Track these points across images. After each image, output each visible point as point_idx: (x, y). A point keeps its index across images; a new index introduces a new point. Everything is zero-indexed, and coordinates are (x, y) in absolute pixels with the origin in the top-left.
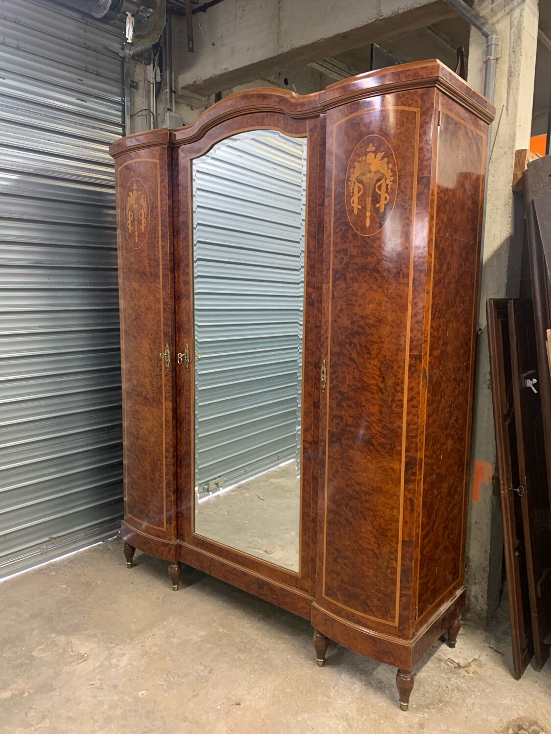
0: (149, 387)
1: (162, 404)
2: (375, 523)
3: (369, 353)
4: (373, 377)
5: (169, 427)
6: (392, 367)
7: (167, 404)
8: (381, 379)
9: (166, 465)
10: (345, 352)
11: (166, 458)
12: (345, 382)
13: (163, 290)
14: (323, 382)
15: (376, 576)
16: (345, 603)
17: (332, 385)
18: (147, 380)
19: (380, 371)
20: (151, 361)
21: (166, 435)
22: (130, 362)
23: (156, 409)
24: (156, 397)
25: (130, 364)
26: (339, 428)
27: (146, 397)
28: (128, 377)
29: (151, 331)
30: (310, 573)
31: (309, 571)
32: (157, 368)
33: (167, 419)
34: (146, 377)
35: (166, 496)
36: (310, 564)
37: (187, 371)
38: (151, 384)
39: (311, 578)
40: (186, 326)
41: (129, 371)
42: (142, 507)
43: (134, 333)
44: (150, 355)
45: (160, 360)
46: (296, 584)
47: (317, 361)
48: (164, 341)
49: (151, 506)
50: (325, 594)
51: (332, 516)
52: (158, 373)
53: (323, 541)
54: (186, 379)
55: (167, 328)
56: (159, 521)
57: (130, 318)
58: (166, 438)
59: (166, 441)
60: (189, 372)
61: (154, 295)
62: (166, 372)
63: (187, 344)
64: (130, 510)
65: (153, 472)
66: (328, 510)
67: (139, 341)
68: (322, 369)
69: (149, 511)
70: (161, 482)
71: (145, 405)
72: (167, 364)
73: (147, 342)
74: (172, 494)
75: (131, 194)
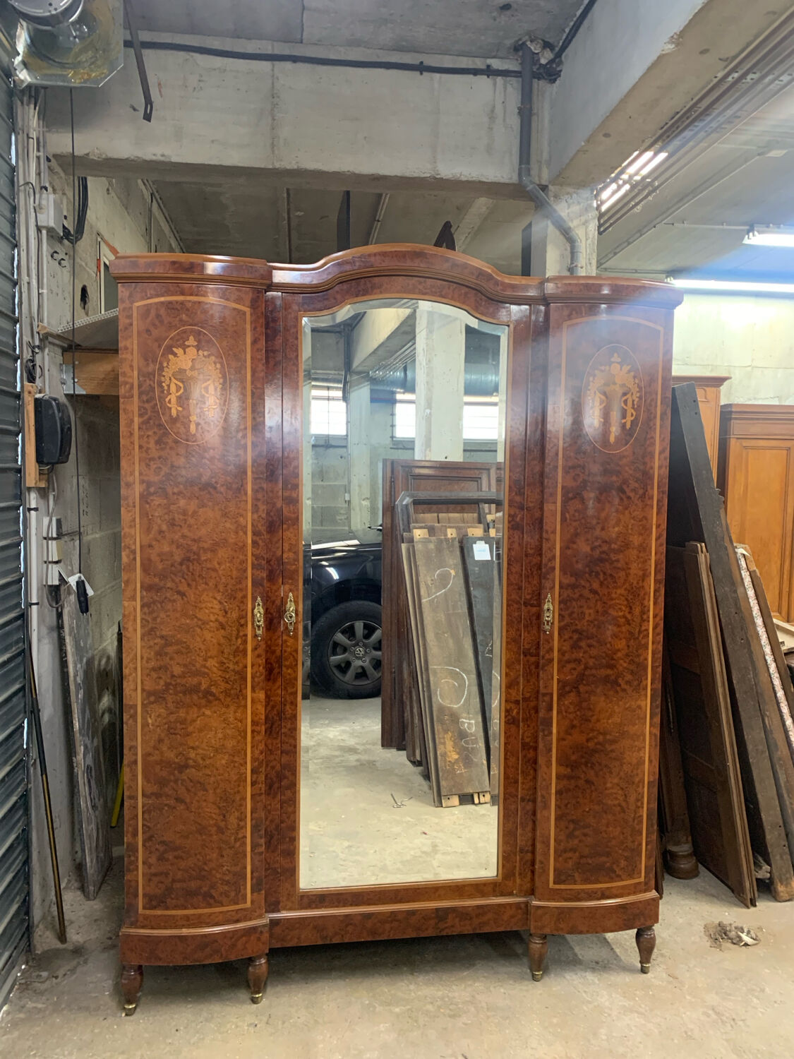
0: (216, 673)
1: (245, 698)
2: (622, 774)
3: (615, 582)
4: (620, 609)
5: (259, 733)
6: (639, 595)
7: (255, 695)
8: (628, 610)
9: (252, 796)
10: (583, 583)
11: (253, 784)
12: (584, 618)
13: (252, 513)
14: (548, 622)
15: (623, 834)
16: (587, 881)
17: (562, 624)
18: (212, 663)
19: (627, 599)
20: (223, 628)
21: (252, 747)
22: (162, 637)
23: (232, 708)
24: (232, 688)
25: (163, 642)
26: (575, 673)
27: (208, 693)
28: (152, 664)
29: (223, 580)
30: (518, 869)
31: (515, 866)
32: (237, 639)
33: (256, 719)
34: (210, 657)
35: (252, 848)
36: (518, 857)
37: (289, 636)
38: (223, 669)
39: (520, 874)
40: (288, 567)
41: (159, 654)
42: (193, 885)
43: (177, 587)
44: (221, 619)
45: (244, 625)
46: (494, 891)
47: (528, 597)
48: (252, 594)
49: (218, 876)
50: (555, 883)
51: (565, 782)
52: (238, 648)
53: (549, 819)
54: (289, 650)
55: (259, 572)
56: (237, 895)
57: (167, 560)
58: (252, 752)
59: (252, 757)
60: (295, 637)
61: (234, 520)
62: (255, 643)
63: (291, 594)
64: (154, 903)
65: (224, 817)
66: (557, 778)
67: (192, 599)
68: (546, 607)
69: (213, 886)
70: (242, 828)
71: (206, 706)
72: (259, 630)
73: (215, 599)
74: (262, 841)
75: (179, 351)
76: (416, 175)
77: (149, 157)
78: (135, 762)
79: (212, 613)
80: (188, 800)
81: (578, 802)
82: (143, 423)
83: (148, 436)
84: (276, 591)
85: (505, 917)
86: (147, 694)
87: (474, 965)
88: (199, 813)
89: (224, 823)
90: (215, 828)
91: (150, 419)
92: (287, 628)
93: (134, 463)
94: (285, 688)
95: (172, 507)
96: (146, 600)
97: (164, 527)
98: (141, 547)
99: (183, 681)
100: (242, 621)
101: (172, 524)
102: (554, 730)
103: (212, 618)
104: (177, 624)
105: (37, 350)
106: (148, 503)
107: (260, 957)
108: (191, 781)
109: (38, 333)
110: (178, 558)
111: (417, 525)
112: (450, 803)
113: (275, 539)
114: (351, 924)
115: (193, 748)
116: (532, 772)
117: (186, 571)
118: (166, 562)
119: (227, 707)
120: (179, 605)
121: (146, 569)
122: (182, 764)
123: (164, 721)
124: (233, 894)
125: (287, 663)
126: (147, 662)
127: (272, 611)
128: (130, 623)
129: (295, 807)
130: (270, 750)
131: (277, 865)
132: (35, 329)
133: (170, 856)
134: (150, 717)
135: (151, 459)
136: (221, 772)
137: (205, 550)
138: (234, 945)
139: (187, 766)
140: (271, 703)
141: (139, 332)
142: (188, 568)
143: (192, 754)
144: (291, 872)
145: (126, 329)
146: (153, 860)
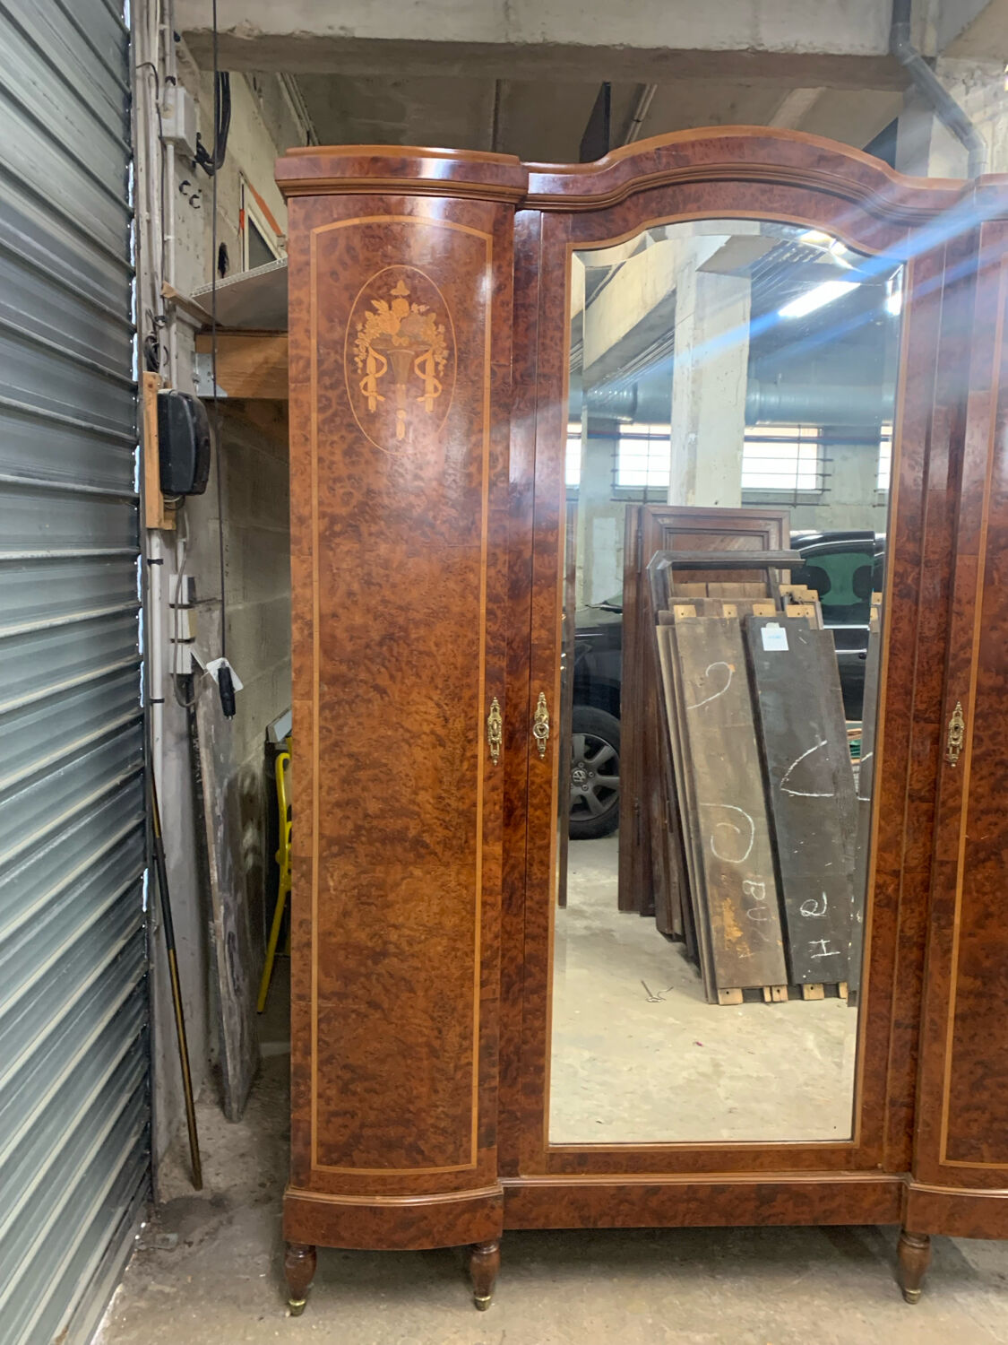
0: (430, 813)
1: (473, 853)
5: (493, 906)
7: (487, 848)
9: (482, 1001)
11: (483, 984)
13: (488, 567)
14: (955, 748)
16: (1000, 1158)
17: (978, 752)
18: (424, 797)
20: (442, 745)
21: (483, 927)
22: (351, 756)
23: (454, 868)
24: (454, 837)
25: (352, 763)
26: (996, 831)
27: (418, 843)
28: (336, 796)
29: (443, 670)
30: (886, 1129)
31: (882, 1127)
32: (462, 761)
33: (488, 885)
34: (423, 789)
35: (480, 1081)
36: (887, 1112)
37: (539, 759)
38: (441, 806)
39: (890, 1139)
40: (539, 652)
41: (346, 781)
42: (393, 1132)
43: (374, 680)
44: (440, 731)
45: (472, 741)
46: (848, 1162)
47: (922, 707)
48: (486, 693)
49: (431, 1121)
50: (948, 1157)
51: (971, 1001)
52: (464, 775)
53: (942, 1056)
54: (538, 780)
55: (495, 660)
56: (457, 1150)
57: (360, 638)
58: (483, 935)
59: (482, 944)
60: (548, 761)
61: (460, 578)
62: (488, 770)
63: (542, 695)
64: (334, 1156)
65: (440, 1032)
66: (958, 994)
67: (397, 699)
68: (952, 723)
69: (421, 1135)
70: (466, 1050)
71: (414, 863)
72: (495, 748)
73: (431, 699)
74: (495, 1071)
75: (381, 305)
76: (726, 47)
77: (321, 31)
78: (309, 945)
79: (426, 720)
80: (386, 1006)
81: (990, 1035)
82: (324, 422)
83: (333, 443)
84: (519, 690)
85: (865, 1205)
86: (328, 841)
87: (806, 1268)
88: (403, 1026)
89: (439, 1042)
90: (425, 1050)
91: (335, 415)
92: (536, 747)
93: (310, 486)
94: (532, 838)
95: (368, 556)
96: (327, 698)
97: (356, 587)
98: (321, 617)
99: (381, 824)
100: (471, 735)
101: (368, 582)
102: (957, 920)
103: (426, 728)
104: (374, 737)
105: (161, 323)
106: (332, 549)
107: (487, 1244)
108: (391, 976)
109: (162, 297)
110: (376, 636)
111: (678, 599)
112: (729, 999)
113: (520, 609)
114: (627, 1201)
115: (394, 926)
116: (914, 982)
117: (387, 655)
118: (359, 641)
119: (447, 865)
120: (376, 707)
121: (327, 652)
122: (378, 950)
123: (353, 884)
124: (451, 1148)
125: (536, 801)
126: (328, 794)
127: (514, 720)
128: (304, 733)
129: (544, 1019)
130: (508, 933)
131: (515, 1108)
132: (159, 292)
133: (359, 1088)
134: (332, 876)
135: (336, 480)
136: (437, 965)
137: (417, 624)
138: (450, 1227)
139: (385, 954)
140: (511, 861)
141: (319, 276)
142: (391, 650)
143: (394, 936)
144: (537, 1117)
145: (299, 270)
146: (332, 1092)
